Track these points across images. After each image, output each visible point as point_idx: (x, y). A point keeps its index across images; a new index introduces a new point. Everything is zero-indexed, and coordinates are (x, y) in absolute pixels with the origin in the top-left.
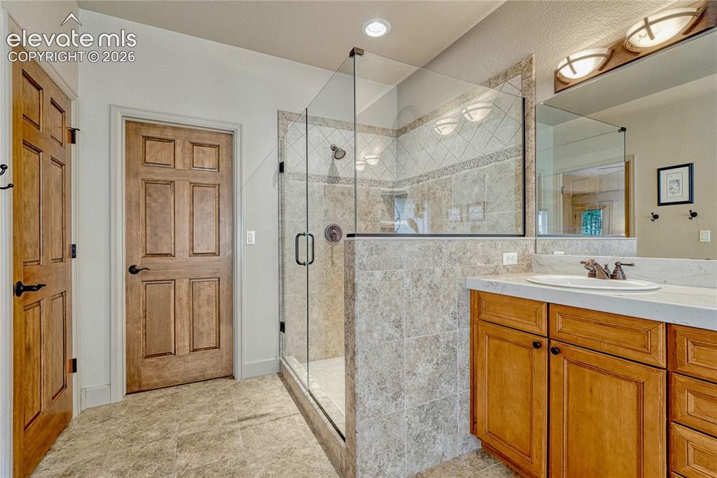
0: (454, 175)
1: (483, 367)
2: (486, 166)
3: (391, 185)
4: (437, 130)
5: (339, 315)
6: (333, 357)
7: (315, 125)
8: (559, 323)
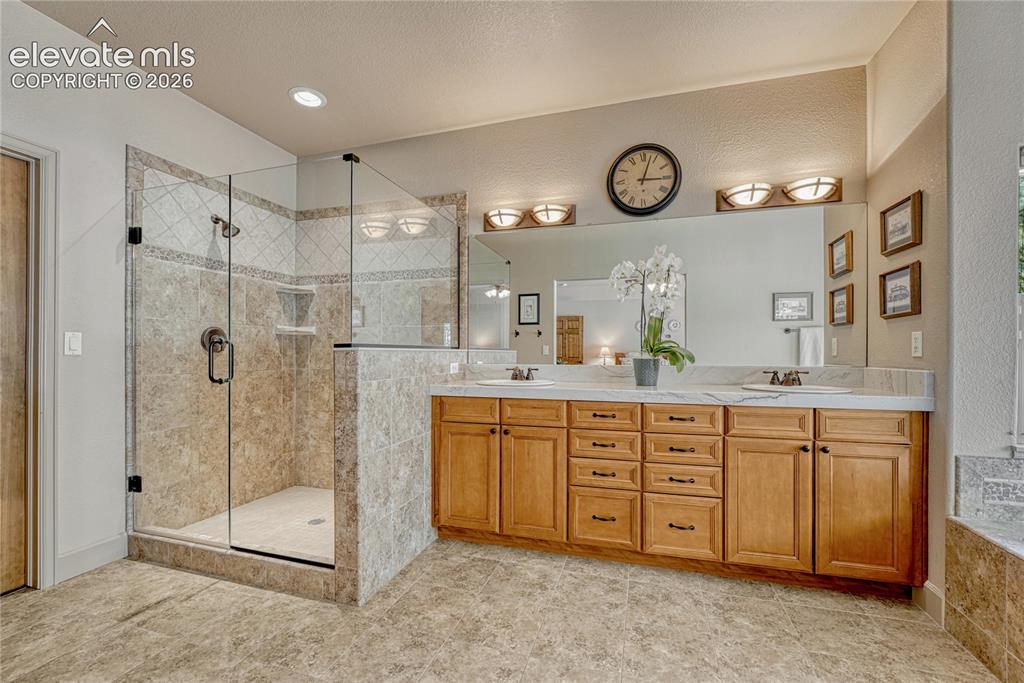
0: (383, 283)
1: (446, 463)
2: (422, 280)
3: (287, 279)
4: (367, 233)
5: (222, 455)
6: (213, 515)
7: (189, 181)
8: (508, 412)
